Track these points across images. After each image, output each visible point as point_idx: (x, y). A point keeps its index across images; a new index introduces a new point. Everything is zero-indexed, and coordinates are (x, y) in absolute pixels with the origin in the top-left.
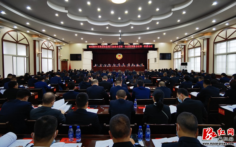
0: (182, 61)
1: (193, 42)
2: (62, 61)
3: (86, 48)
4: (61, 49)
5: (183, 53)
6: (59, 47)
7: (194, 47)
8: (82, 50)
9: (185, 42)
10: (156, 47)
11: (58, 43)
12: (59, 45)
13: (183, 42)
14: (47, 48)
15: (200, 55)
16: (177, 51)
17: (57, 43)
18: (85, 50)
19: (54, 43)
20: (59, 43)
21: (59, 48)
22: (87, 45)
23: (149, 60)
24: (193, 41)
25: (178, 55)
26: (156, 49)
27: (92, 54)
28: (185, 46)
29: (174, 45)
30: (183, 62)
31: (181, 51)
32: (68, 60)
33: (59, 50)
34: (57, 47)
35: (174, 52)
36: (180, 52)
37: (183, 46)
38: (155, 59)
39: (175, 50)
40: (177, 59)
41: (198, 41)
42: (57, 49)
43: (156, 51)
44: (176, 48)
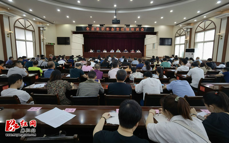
0: (185, 47)
1: (203, 24)
2: (46, 45)
3: (75, 30)
4: (45, 30)
5: (188, 38)
6: (41, 27)
7: (205, 30)
8: (71, 33)
9: (192, 24)
10: (155, 31)
11: (40, 23)
12: (41, 25)
13: (189, 24)
14: (24, 28)
15: (213, 39)
16: (180, 36)
17: (38, 23)
18: (74, 33)
19: (35, 22)
20: (42, 23)
21: (41, 29)
22: (77, 27)
23: (146, 45)
24: (204, 22)
25: (181, 40)
26: (155, 33)
27: (83, 38)
28: (191, 29)
29: (176, 29)
30: (188, 48)
31: (185, 35)
32: (54, 44)
33: (41, 32)
34: (39, 28)
35: (176, 37)
36: (184, 37)
37: (189, 29)
38: (154, 44)
39: (177, 35)
40: (180, 44)
41: (212, 22)
42: (39, 30)
43: (155, 35)
44: (179, 32)
